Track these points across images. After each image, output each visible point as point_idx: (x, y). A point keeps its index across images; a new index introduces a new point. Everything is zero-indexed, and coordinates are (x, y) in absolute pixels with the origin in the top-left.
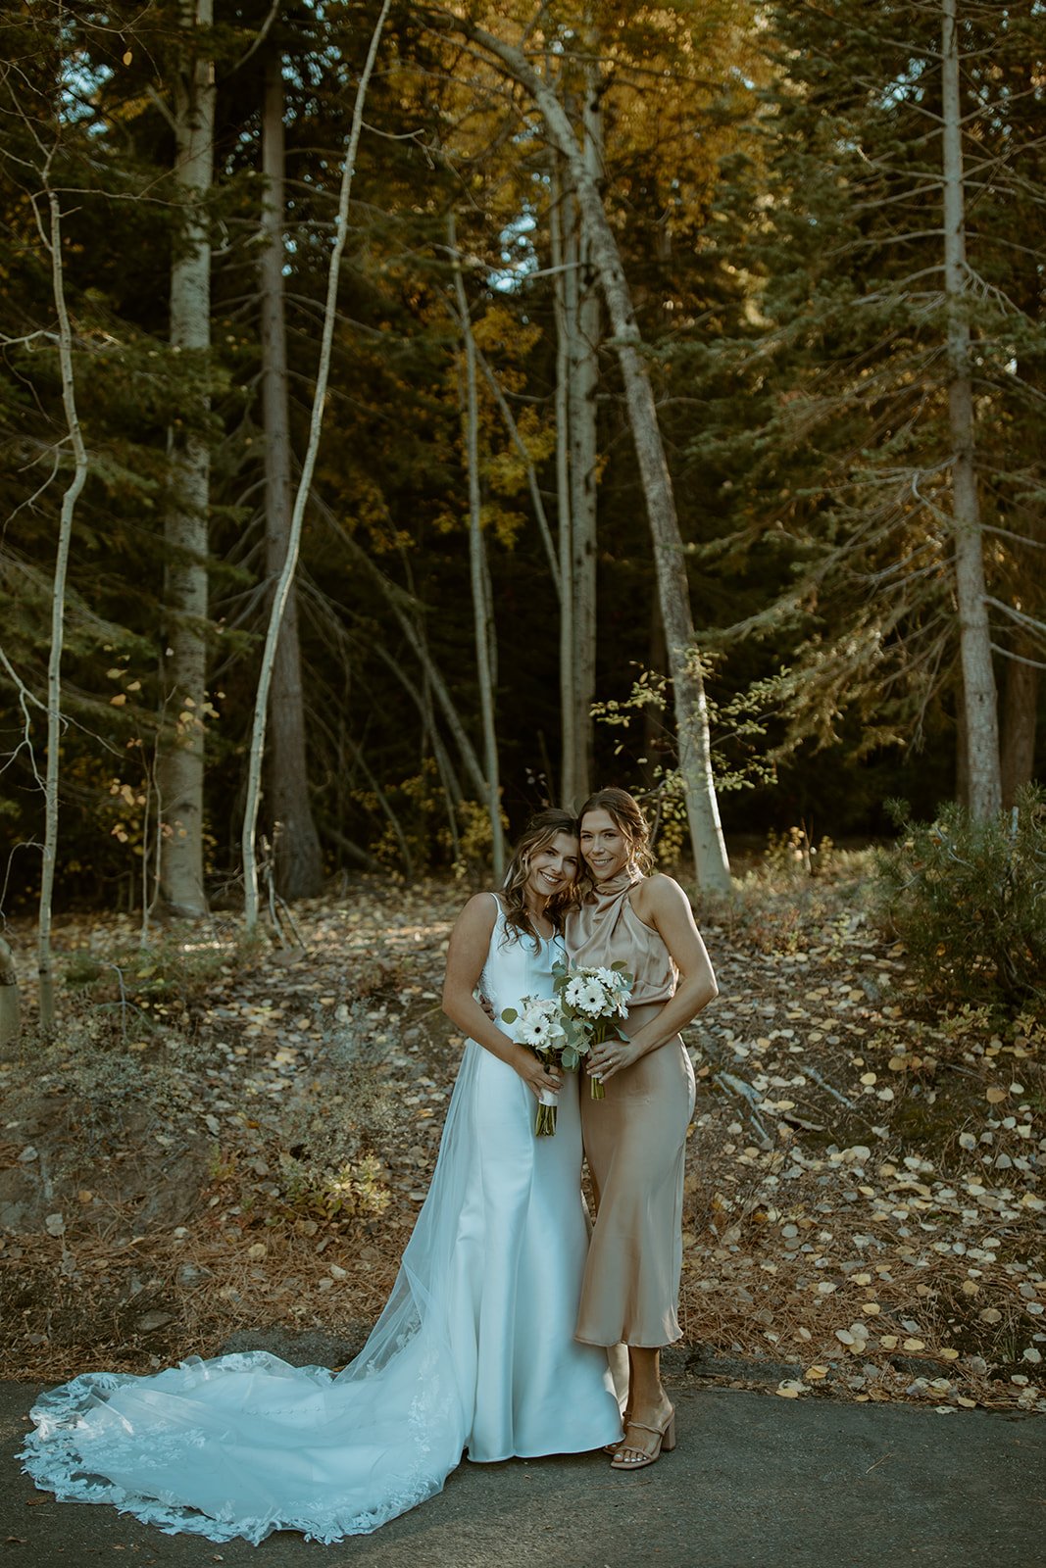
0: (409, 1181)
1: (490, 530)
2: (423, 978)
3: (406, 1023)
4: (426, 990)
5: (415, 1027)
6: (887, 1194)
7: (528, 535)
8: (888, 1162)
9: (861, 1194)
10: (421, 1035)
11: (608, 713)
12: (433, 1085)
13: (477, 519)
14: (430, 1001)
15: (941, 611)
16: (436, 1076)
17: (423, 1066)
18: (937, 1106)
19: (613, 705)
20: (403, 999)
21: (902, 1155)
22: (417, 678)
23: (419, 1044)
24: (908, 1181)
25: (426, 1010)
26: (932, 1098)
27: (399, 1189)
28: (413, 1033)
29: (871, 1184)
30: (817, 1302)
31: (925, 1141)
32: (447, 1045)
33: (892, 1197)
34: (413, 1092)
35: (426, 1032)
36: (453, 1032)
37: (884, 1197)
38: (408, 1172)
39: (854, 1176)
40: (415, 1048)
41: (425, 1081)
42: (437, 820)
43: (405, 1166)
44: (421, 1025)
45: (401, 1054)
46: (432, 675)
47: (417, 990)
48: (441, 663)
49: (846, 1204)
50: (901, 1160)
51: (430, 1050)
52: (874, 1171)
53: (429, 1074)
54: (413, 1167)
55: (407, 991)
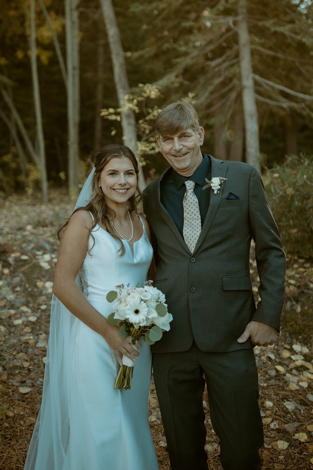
0: (18, 378)
1: (38, 58)
2: (21, 248)
3: (13, 274)
4: (22, 254)
5: (18, 276)
6: (291, 370)
7: (53, 61)
8: (285, 348)
9: (277, 371)
10: (21, 281)
11: (110, 114)
12: (29, 311)
13: (33, 53)
14: (25, 261)
15: (235, 81)
16: (31, 305)
17: (23, 300)
18: (303, 313)
19: (111, 110)
20: (11, 260)
21: (291, 344)
22: (9, 116)
23: (20, 286)
24: (299, 361)
25: (23, 266)
26: (299, 309)
27: (13, 385)
28: (17, 280)
29: (280, 364)
30: (281, 457)
31: (300, 334)
32: (36, 286)
33: (294, 371)
34: (18, 316)
35: (24, 279)
36: (38, 278)
37: (290, 371)
38: (17, 372)
39: (269, 359)
40: (18, 289)
41: (24, 309)
42: (18, 172)
43: (15, 367)
44: (21, 275)
45: (11, 292)
46: (15, 115)
47: (17, 254)
48: (19, 110)
49: (271, 378)
50: (291, 346)
51: (26, 289)
52: (279, 354)
53: (27, 304)
54: (20, 368)
55: (13, 255)
